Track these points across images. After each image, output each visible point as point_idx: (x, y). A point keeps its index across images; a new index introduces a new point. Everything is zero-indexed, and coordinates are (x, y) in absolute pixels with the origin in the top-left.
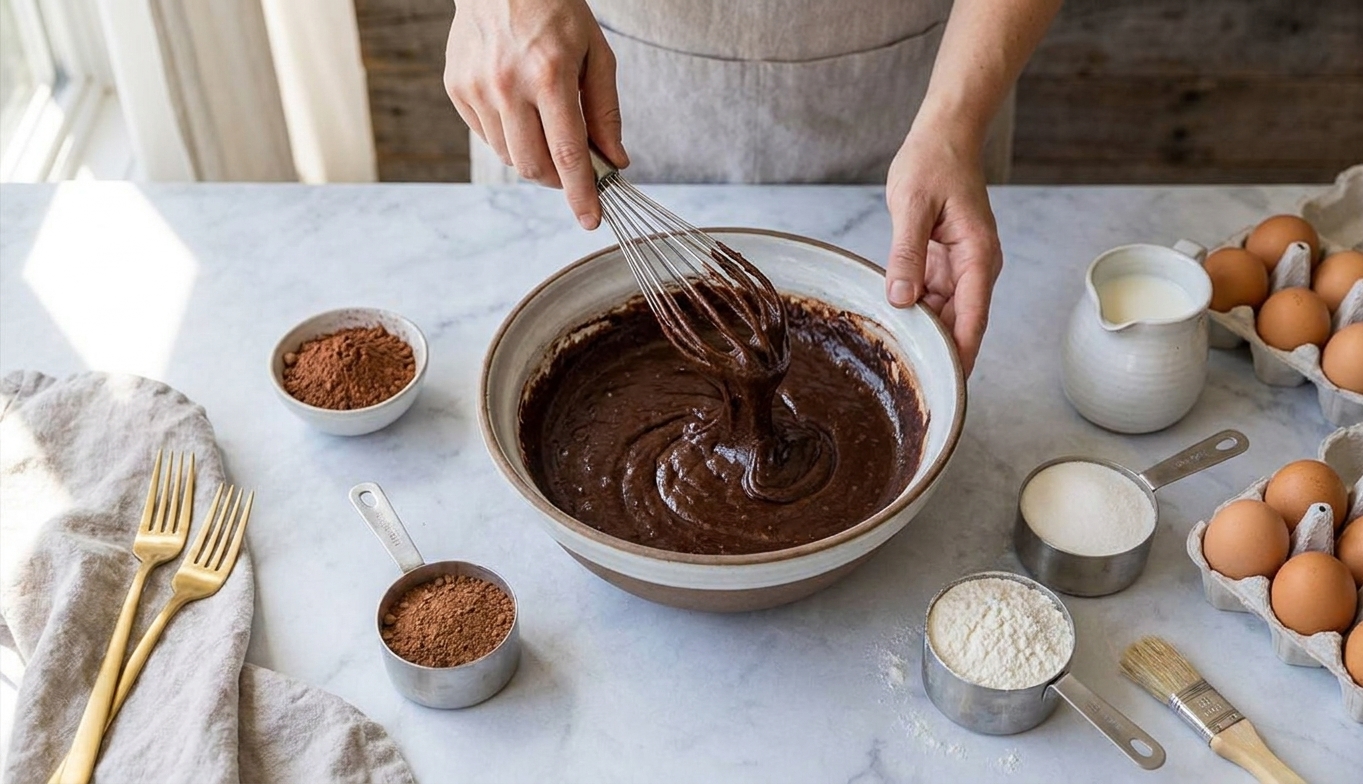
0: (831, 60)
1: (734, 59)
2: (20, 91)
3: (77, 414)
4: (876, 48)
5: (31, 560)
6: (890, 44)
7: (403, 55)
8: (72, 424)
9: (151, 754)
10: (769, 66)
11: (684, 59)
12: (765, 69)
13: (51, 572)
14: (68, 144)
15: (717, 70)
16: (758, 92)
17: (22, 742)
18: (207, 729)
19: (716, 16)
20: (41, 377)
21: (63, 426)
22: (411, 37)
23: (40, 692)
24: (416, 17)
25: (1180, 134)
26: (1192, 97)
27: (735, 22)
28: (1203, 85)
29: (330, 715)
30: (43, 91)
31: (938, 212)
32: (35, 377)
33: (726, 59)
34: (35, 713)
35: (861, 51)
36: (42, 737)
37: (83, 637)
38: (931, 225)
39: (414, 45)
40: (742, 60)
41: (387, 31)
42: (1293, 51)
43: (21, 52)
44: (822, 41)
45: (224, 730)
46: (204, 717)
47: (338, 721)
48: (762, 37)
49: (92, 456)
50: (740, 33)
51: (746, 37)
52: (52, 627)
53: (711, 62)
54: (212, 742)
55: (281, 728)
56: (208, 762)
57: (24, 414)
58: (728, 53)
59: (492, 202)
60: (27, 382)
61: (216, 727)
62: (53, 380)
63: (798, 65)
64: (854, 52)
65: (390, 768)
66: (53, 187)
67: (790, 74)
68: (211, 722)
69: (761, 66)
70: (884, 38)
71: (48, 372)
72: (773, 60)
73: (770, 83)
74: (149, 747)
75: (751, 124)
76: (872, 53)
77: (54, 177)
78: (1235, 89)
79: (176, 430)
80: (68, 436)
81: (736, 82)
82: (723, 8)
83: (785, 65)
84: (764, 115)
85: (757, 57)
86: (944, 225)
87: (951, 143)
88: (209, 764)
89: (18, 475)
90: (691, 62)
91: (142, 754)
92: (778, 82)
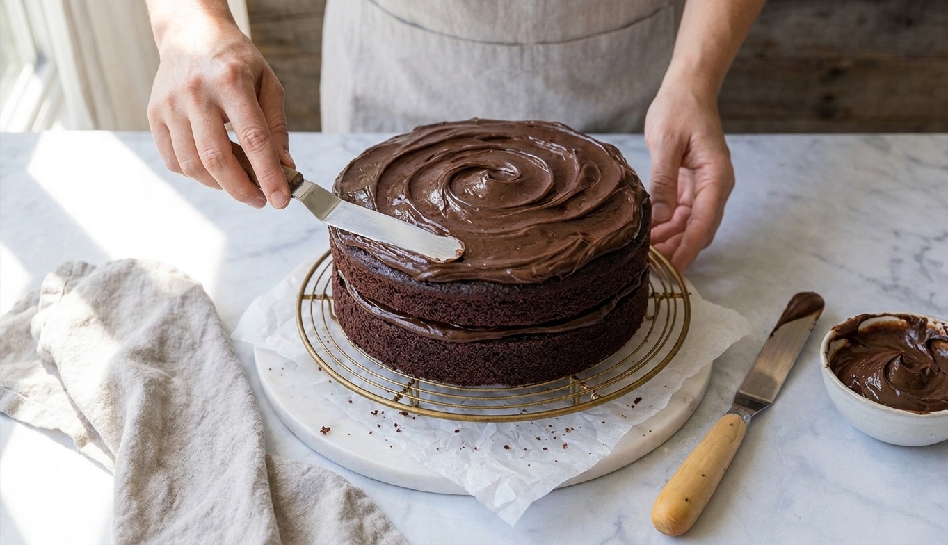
0: (584, 41)
1: (515, 44)
2: (11, 69)
3: (118, 288)
4: (616, 30)
5: (108, 385)
6: (627, 26)
7: (281, 42)
8: (116, 295)
9: (215, 512)
10: (541, 47)
11: (479, 46)
12: (538, 50)
13: (121, 391)
14: (46, 107)
15: (503, 53)
16: (533, 67)
17: (122, 509)
18: (253, 494)
19: (501, 13)
20: (85, 265)
21: (110, 296)
22: (287, 30)
23: (129, 475)
24: (290, 16)
25: (829, 98)
26: (836, 73)
27: (515, 17)
28: (845, 64)
29: (329, 484)
30: (28, 69)
31: (685, 147)
32: (81, 265)
33: (510, 45)
34: (128, 488)
35: (606, 32)
36: (135, 504)
37: (151, 436)
38: (680, 157)
39: (289, 36)
40: (521, 45)
41: (270, 26)
42: (907, 40)
43: (13, 40)
44: (577, 29)
45: (264, 494)
46: (250, 485)
47: (336, 486)
48: (535, 27)
49: (133, 314)
50: (519, 25)
51: (523, 26)
52: (129, 430)
53: (499, 48)
54: (258, 502)
55: (297, 494)
56: (257, 514)
57: (81, 290)
58: (510, 39)
59: (344, 146)
60: (76, 268)
61: (258, 493)
62: (94, 268)
63: (562, 45)
64: (600, 33)
65: (373, 516)
66: (37, 137)
67: (556, 52)
68: (254, 489)
69: (535, 47)
70: (621, 22)
71: (90, 262)
72: (543, 43)
73: (541, 60)
74: (212, 509)
75: (530, 91)
76: (613, 34)
77: (36, 128)
78: (867, 66)
79: (189, 295)
80: (114, 302)
81: (517, 61)
82: (506, 7)
83: (551, 46)
84: (539, 83)
85: (532, 41)
86: (690, 154)
87: (694, 93)
88: (258, 517)
89: (83, 328)
90: (484, 48)
91: (208, 514)
92: (547, 57)
